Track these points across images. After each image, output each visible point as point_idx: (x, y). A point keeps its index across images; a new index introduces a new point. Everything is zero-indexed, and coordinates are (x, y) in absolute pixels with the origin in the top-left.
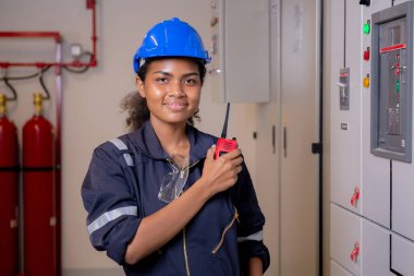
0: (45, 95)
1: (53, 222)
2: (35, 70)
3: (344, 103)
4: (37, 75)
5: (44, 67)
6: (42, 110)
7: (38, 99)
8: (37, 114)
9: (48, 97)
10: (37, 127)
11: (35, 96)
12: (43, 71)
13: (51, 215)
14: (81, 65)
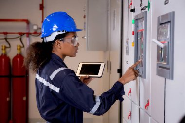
0: (22, 46)
1: (25, 98)
2: (18, 35)
3: (127, 53)
4: (18, 37)
5: (22, 34)
6: (21, 52)
7: (19, 48)
8: (19, 54)
9: (24, 47)
10: (18, 59)
11: (18, 46)
12: (21, 36)
13: (24, 96)
14: (37, 33)
